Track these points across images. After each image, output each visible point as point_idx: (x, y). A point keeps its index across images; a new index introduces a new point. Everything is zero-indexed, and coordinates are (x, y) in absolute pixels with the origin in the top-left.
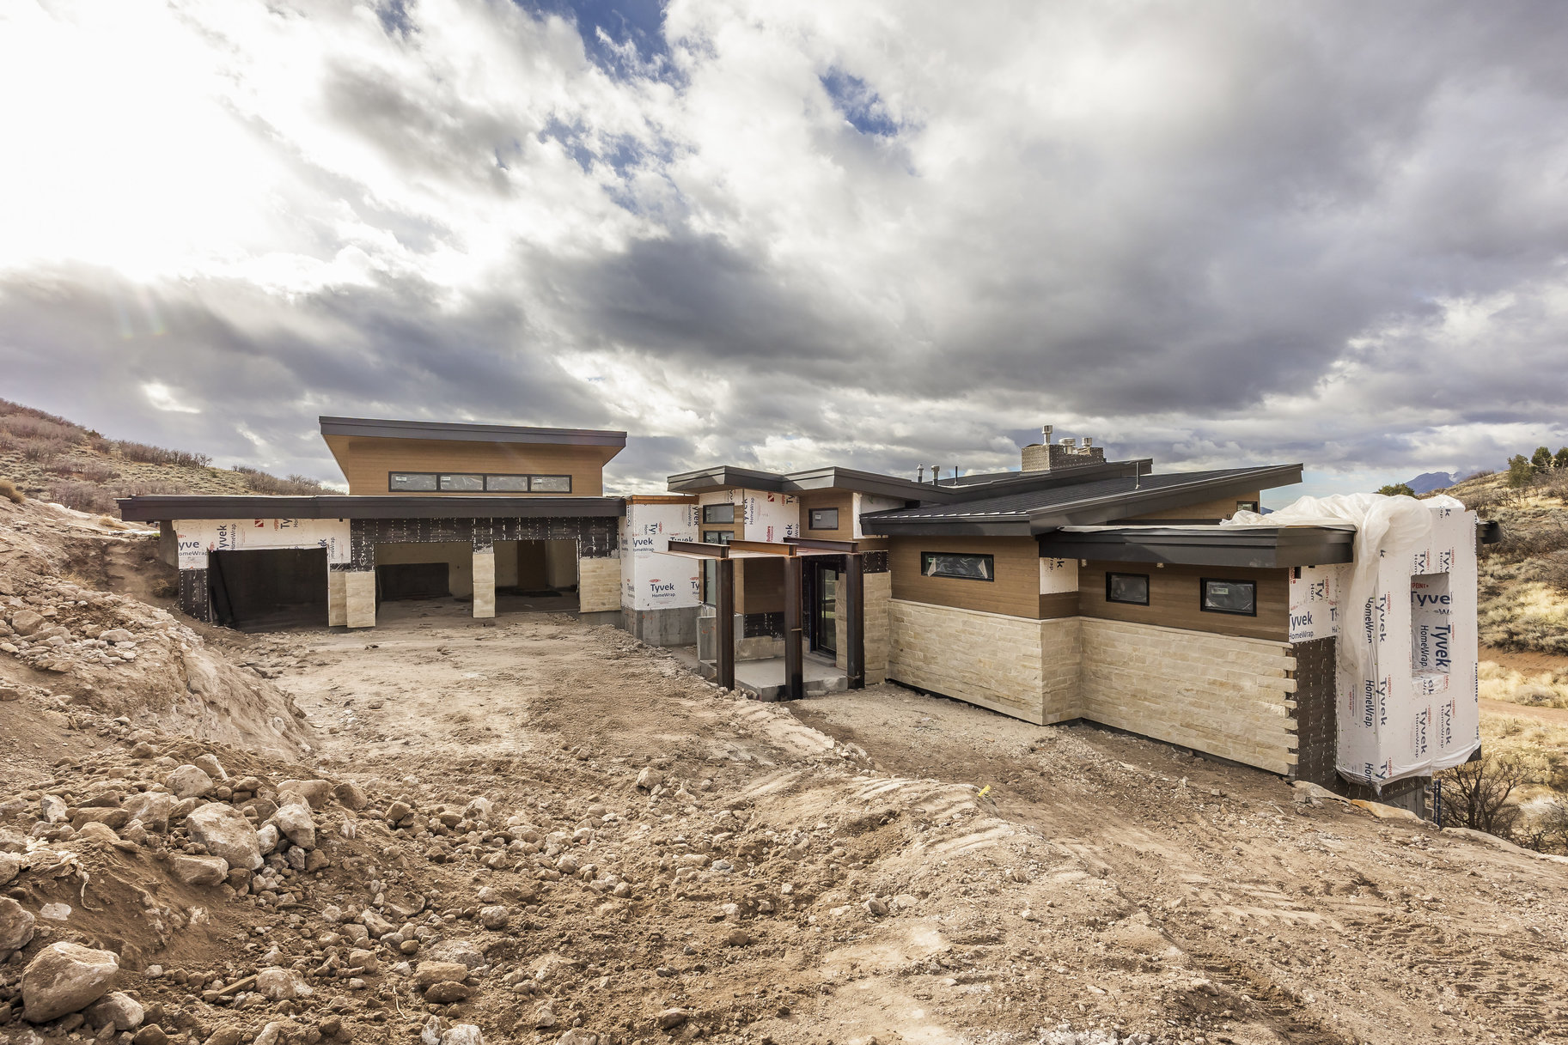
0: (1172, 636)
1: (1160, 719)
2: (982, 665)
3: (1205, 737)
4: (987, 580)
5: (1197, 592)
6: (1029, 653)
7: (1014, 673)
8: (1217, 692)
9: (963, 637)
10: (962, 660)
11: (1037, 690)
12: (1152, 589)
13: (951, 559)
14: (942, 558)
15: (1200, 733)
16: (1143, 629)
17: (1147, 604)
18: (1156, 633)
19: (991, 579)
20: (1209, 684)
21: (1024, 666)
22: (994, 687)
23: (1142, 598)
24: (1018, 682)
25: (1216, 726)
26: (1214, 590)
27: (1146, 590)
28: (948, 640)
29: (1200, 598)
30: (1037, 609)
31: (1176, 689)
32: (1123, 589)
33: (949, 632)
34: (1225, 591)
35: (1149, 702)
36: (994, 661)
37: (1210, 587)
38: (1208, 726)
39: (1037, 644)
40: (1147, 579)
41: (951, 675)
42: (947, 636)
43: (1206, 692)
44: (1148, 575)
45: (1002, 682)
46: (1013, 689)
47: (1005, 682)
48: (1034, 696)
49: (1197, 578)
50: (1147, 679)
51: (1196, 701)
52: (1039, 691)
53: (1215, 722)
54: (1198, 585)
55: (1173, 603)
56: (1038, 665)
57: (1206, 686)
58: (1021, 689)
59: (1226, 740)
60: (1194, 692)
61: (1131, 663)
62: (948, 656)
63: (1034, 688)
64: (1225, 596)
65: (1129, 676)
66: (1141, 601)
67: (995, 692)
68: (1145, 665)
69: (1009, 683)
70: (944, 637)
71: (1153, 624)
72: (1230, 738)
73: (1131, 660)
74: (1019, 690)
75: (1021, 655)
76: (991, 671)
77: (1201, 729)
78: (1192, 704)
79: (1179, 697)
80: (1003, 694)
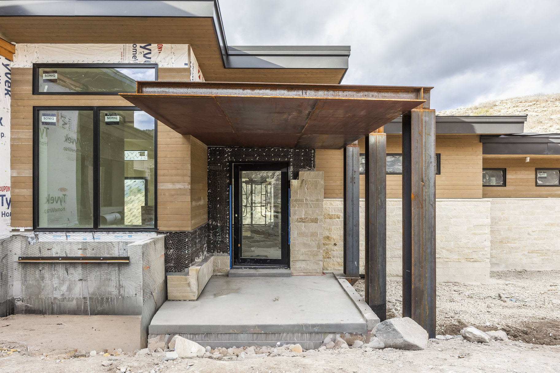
0: (526, 202)
3: (541, 256)
5: (533, 176)
6: (480, 223)
7: (464, 241)
8: (549, 230)
11: (486, 249)
12: (508, 176)
15: (539, 254)
17: (504, 185)
18: (516, 201)
19: (438, 172)
20: (546, 226)
21: (475, 234)
22: (444, 255)
23: (502, 183)
24: (469, 247)
25: (548, 248)
26: (540, 175)
27: (502, 177)
28: (396, 226)
29: (535, 179)
30: (482, 191)
31: (527, 232)
32: (487, 179)
33: (397, 219)
34: (545, 175)
35: (510, 243)
36: (445, 235)
37: (538, 173)
38: (543, 249)
39: (487, 216)
40: (504, 171)
41: (397, 256)
42: (395, 223)
43: (543, 230)
44: (506, 169)
45: (452, 250)
46: (463, 252)
47: (456, 249)
48: (483, 254)
49: (534, 169)
50: (510, 230)
51: (538, 237)
52: (488, 249)
53: (547, 246)
54: (534, 172)
55: (521, 183)
56: (487, 230)
57: (544, 227)
58: (471, 251)
59: (552, 254)
60: (537, 232)
61: (499, 222)
62: (396, 240)
63: (483, 248)
64: (545, 178)
65: (498, 231)
66: (502, 185)
67: (445, 259)
68: (509, 222)
69: (460, 250)
70: (392, 225)
71: (510, 197)
72: (554, 252)
73: (500, 220)
74: (469, 252)
75: (472, 226)
76: (443, 244)
77: (539, 252)
78: (535, 239)
79: (529, 236)
80: (453, 259)
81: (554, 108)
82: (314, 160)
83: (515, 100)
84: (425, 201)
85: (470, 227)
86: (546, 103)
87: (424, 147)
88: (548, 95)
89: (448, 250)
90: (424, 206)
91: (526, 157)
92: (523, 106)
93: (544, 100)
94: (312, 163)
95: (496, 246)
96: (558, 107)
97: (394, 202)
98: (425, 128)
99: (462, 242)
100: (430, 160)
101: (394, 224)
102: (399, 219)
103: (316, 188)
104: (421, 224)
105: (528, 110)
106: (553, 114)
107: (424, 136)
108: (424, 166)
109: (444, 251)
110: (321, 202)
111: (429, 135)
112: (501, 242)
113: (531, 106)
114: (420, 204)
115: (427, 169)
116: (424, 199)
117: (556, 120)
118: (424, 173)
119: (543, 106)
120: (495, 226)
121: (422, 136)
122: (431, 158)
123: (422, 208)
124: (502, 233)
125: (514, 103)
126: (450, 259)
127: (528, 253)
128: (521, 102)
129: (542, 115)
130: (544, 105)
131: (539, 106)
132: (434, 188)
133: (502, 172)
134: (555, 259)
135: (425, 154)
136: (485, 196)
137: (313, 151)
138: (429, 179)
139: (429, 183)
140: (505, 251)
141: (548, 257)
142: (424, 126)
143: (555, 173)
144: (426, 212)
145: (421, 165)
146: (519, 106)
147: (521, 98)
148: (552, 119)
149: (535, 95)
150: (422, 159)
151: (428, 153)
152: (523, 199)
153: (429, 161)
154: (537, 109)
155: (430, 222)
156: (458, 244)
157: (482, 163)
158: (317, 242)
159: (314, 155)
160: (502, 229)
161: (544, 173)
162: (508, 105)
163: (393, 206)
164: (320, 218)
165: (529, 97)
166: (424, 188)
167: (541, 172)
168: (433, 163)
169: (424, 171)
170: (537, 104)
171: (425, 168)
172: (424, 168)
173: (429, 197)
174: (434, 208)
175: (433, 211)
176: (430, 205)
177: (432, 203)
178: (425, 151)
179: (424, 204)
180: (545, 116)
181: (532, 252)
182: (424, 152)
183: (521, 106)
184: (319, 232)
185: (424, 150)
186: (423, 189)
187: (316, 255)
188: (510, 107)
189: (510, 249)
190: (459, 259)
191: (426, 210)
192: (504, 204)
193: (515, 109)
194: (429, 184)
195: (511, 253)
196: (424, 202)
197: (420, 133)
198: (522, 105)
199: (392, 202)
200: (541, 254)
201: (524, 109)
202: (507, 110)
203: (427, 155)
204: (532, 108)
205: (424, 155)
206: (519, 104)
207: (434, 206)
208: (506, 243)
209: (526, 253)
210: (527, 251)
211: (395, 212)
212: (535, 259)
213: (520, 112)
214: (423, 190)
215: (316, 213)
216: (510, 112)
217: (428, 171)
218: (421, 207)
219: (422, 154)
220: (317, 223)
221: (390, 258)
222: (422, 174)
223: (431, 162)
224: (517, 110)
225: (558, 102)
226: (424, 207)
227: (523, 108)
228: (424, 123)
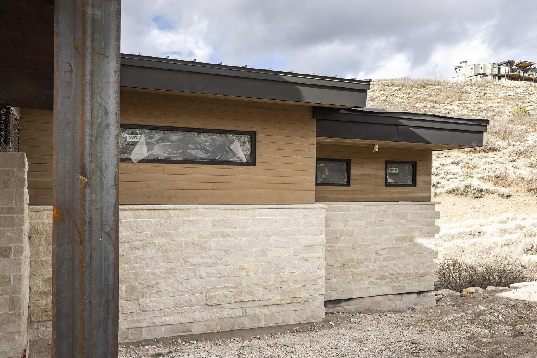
0: (374, 208)
1: (362, 280)
2: (243, 273)
3: (391, 283)
4: (247, 164)
5: (383, 172)
6: (312, 242)
7: (289, 270)
8: (401, 246)
9: (212, 243)
10: (209, 275)
11: (319, 281)
12: (353, 172)
13: (175, 137)
14: (158, 135)
15: (389, 281)
16: (352, 206)
17: (348, 184)
18: (362, 207)
19: (252, 161)
20: (396, 240)
21: (304, 259)
22: (260, 296)
23: (345, 180)
24: (295, 279)
25: (398, 271)
26: (391, 170)
27: (346, 173)
28: (183, 252)
29: (385, 176)
30: (314, 193)
31: (375, 251)
32: (327, 174)
33: (185, 240)
34: (396, 171)
35: (355, 268)
36: (262, 264)
37: (389, 168)
38: (393, 272)
39: (321, 231)
40: (348, 163)
41: (185, 303)
42: (182, 247)
43: (394, 247)
44: (350, 160)
45: (273, 286)
46: (288, 289)
47: (278, 284)
48: (315, 289)
49: (383, 161)
50: (354, 248)
51: (388, 256)
52: (322, 281)
53: (397, 268)
54: (384, 166)
55: (368, 182)
56: (321, 253)
57: (395, 243)
58: (299, 287)
59: (404, 280)
60: (387, 250)
61: (342, 238)
62: (182, 276)
63: (316, 280)
64: (396, 174)
65: (340, 250)
66: (345, 183)
67: (261, 302)
68: (353, 237)
69: (283, 285)
70: (176, 250)
71: (355, 202)
72: (406, 277)
73: (342, 235)
74: (296, 288)
75: (301, 247)
76: (258, 277)
77: (389, 277)
78: (384, 260)
79: (377, 256)
80: (273, 301)
81: (418, 96)
82: (6, 128)
83: (383, 82)
84: (90, 223)
85: (298, 249)
86: (412, 89)
87: (88, 87)
88: (414, 80)
89: (265, 287)
90: (87, 237)
91: (374, 145)
92: (389, 91)
93: (410, 86)
94: (1, 135)
95: (338, 273)
96: (423, 95)
97: (180, 212)
98: (92, 37)
99: (286, 273)
100: (104, 119)
101: (180, 249)
102: (188, 240)
103: (6, 186)
104: (77, 285)
105: (395, 95)
106: (418, 103)
107: (88, 58)
108: (88, 134)
109: (260, 289)
110: (17, 213)
111: (104, 55)
112: (343, 266)
113: (397, 90)
114: (76, 232)
115: (96, 143)
116: (87, 219)
117: (420, 109)
118: (87, 151)
119: (408, 92)
120: (336, 244)
121: (83, 56)
122: (106, 113)
123: (82, 242)
124: (345, 253)
125: (381, 85)
126: (269, 301)
127: (377, 279)
128: (388, 86)
129: (408, 102)
130: (410, 91)
131: (405, 91)
132: (114, 191)
133: (345, 165)
134: (407, 285)
135: (91, 103)
136: (318, 200)
137: (4, 111)
138: (101, 169)
139: (101, 179)
140: (348, 280)
141: (399, 284)
142: (89, 30)
143: (407, 168)
144: (94, 253)
145: (79, 129)
146: (386, 90)
147: (388, 81)
148: (416, 108)
149: (402, 79)
150: (83, 116)
151: (100, 101)
152: (370, 204)
153: (101, 123)
154: (403, 95)
155: (103, 277)
156: (280, 277)
157: (315, 150)
158: (8, 297)
159: (6, 118)
160: (345, 248)
161: (395, 167)
162: (375, 87)
163: (178, 217)
164: (15, 247)
165: (395, 80)
166: (87, 190)
167: (392, 167)
168: (111, 127)
169: (88, 148)
170: (403, 89)
171: (91, 140)
172: (88, 138)
173: (101, 214)
174: (114, 242)
175: (111, 248)
176: (103, 233)
177: (108, 229)
178: (92, 96)
179: (87, 233)
180: (410, 104)
181: (381, 278)
182: (88, 99)
183: (387, 89)
184: (14, 276)
185: (88, 93)
186: (84, 192)
187: (5, 322)
188: (377, 91)
189: (354, 276)
190: (281, 300)
191: (91, 248)
192: (347, 211)
193: (382, 92)
194: (101, 182)
195: (355, 281)
196: (87, 227)
197: (77, 49)
198: (389, 89)
199: (177, 212)
200: (391, 280)
201: (391, 94)
202: (374, 93)
203: (97, 106)
204: (398, 93)
205: (87, 106)
206: (386, 87)
207: (114, 238)
208: (350, 268)
209: (373, 280)
210: (375, 277)
211: (182, 228)
212: (383, 288)
213: (387, 96)
214: (84, 196)
215: (8, 236)
216: (376, 96)
217: (99, 149)
218: (78, 239)
219: (83, 103)
220: (9, 257)
221: (173, 307)
222: (83, 155)
223: (108, 125)
224: (383, 94)
225: (423, 88)
226: (88, 240)
227: (389, 92)
228: (89, 24)
